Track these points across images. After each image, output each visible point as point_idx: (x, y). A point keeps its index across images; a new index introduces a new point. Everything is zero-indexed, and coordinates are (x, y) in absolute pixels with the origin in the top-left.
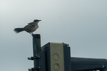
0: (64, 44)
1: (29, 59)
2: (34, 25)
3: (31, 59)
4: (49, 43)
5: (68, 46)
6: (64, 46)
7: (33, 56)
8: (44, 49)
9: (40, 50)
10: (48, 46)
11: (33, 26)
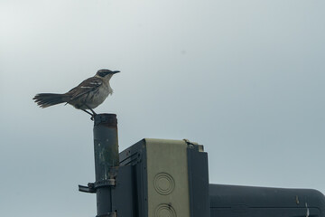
0: (189, 143)
1: (82, 189)
2: (98, 86)
3: (88, 190)
4: (144, 140)
5: (200, 151)
6: (188, 149)
7: (93, 181)
8: (129, 160)
9: (117, 164)
10: (140, 149)
11: (93, 90)
